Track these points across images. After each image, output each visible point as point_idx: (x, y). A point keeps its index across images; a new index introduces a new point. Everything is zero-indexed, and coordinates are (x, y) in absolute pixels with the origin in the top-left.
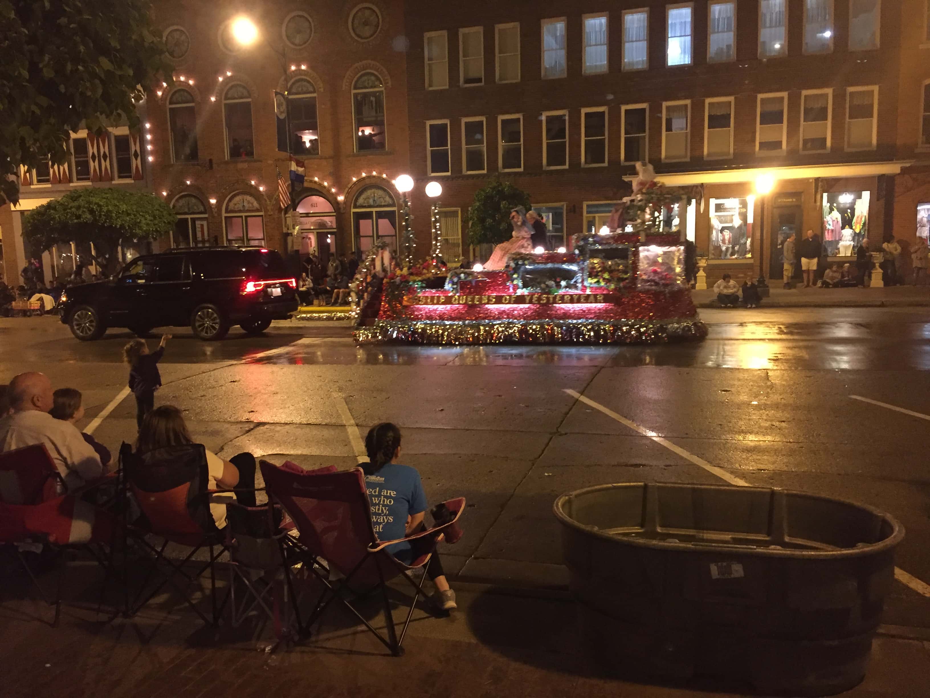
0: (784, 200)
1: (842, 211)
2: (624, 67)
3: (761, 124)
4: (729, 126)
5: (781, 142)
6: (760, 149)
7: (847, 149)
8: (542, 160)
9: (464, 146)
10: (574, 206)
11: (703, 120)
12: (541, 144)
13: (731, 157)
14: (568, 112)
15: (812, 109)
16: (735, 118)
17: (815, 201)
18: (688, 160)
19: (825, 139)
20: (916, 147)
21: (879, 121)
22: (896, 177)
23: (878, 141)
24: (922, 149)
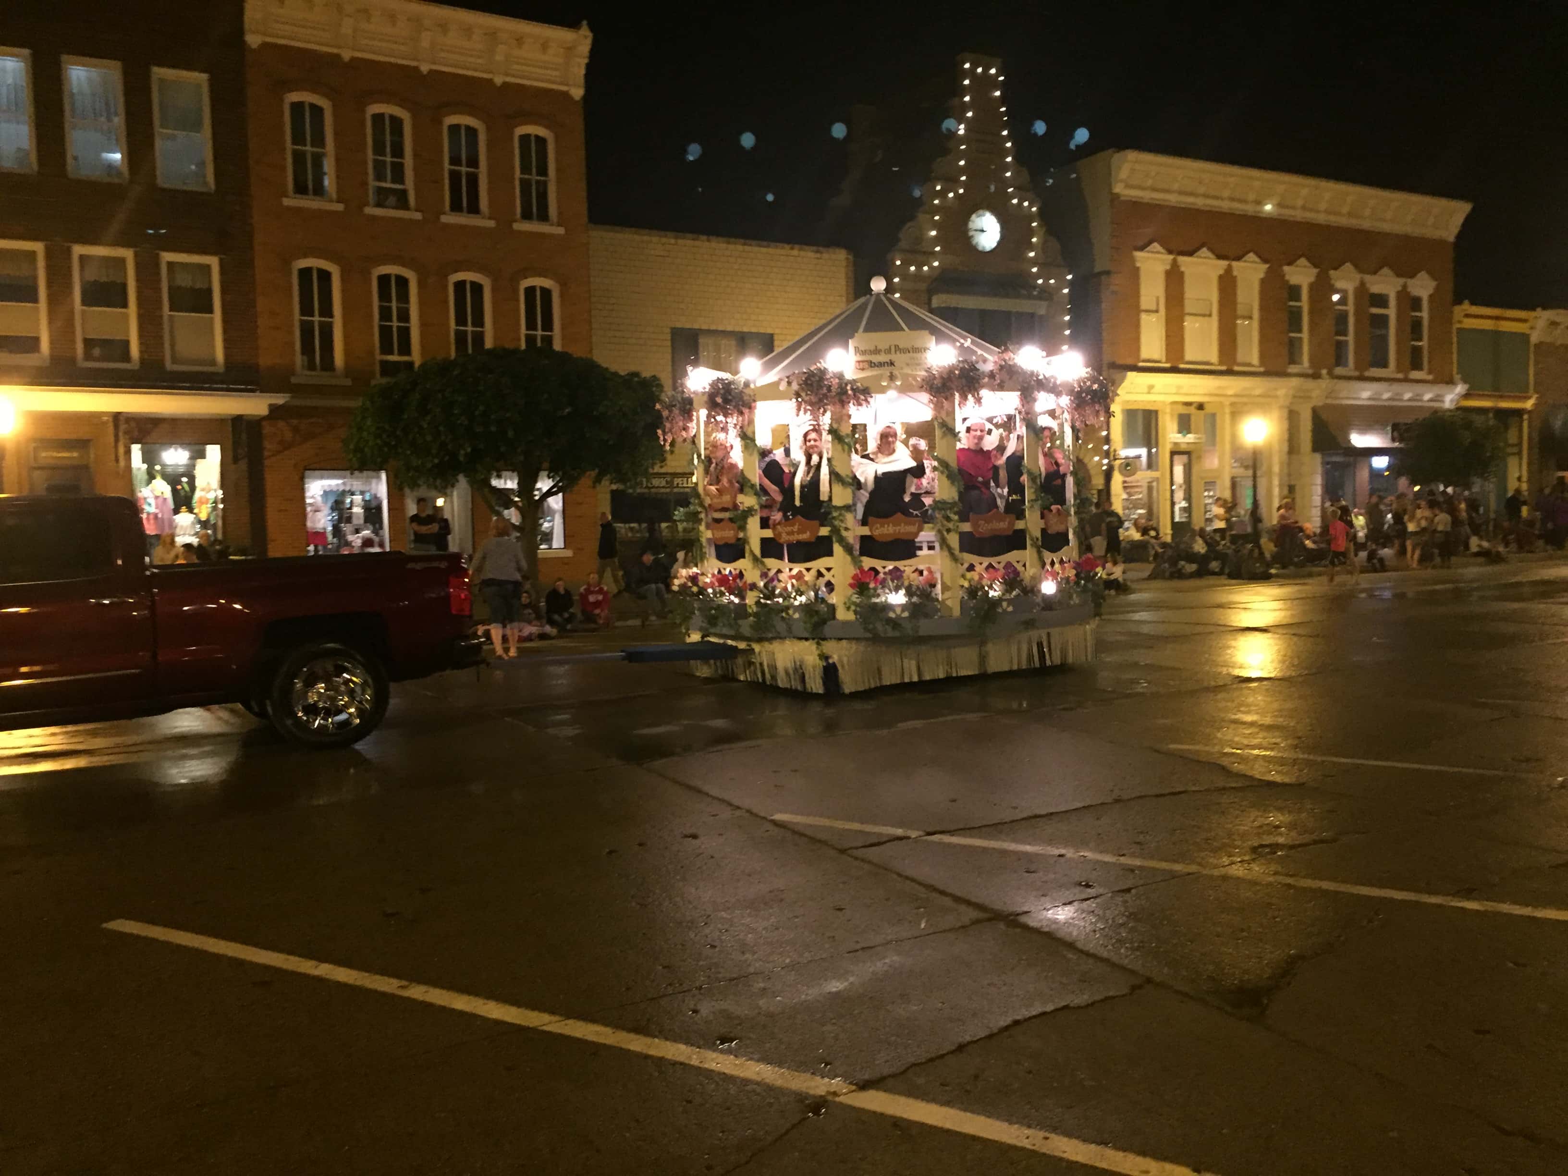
0: (55, 454)
5: (37, 340)
7: (170, 367)
15: (96, 283)
17: (117, 460)
19: (126, 343)
20: (293, 374)
21: (226, 321)
22: (264, 423)
23: (227, 356)
24: (302, 376)
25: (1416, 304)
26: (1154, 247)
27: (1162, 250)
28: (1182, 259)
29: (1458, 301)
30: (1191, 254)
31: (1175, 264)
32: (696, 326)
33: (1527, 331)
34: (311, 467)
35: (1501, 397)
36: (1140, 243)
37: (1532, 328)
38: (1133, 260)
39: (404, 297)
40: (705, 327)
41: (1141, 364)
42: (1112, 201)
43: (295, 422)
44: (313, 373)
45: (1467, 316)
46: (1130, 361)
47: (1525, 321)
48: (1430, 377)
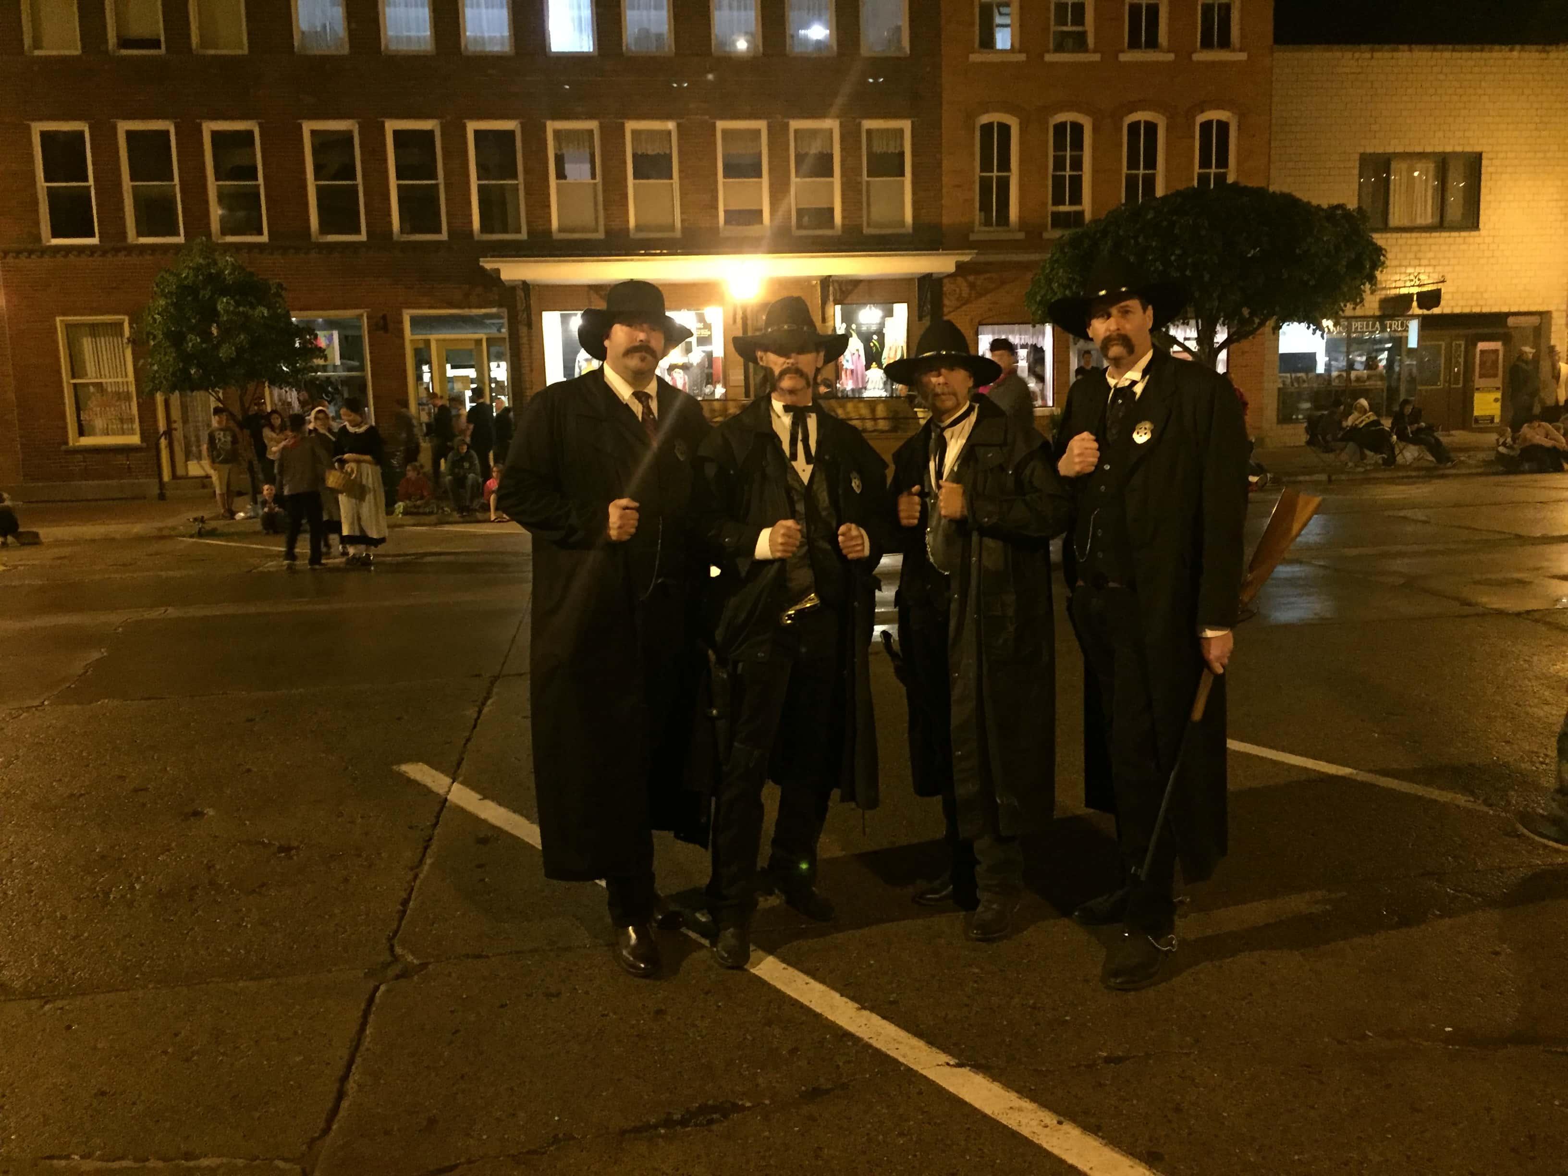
1: (866, 338)
2: (466, 46)
3: (725, 177)
4: (671, 178)
5: (760, 212)
6: (727, 222)
7: (866, 231)
8: (307, 220)
9: (127, 184)
10: (384, 317)
11: (624, 162)
12: (304, 187)
13: (678, 234)
14: (357, 126)
15: (806, 154)
16: (680, 163)
17: (824, 317)
18: (601, 235)
19: (831, 210)
20: (973, 232)
21: (914, 184)
22: (945, 281)
23: (915, 217)
24: (981, 233)
32: (1388, 150)
34: (984, 322)
39: (1078, 145)
40: (1399, 149)
43: (971, 278)
44: (991, 229)
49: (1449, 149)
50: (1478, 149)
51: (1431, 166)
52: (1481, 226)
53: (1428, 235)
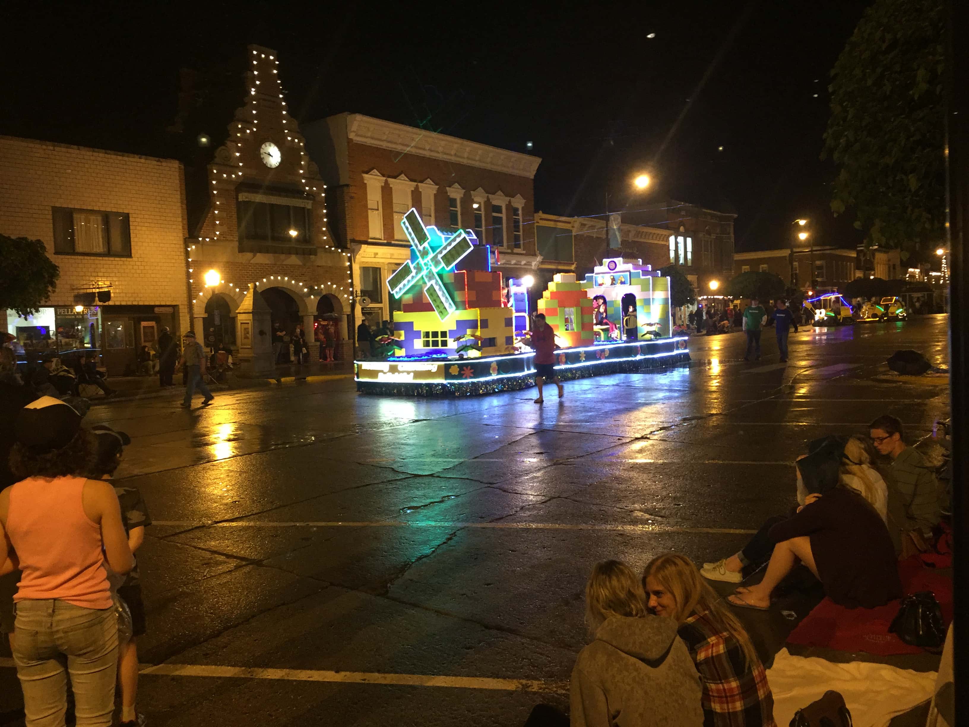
25: (515, 211)
26: (374, 172)
27: (379, 174)
28: (390, 180)
29: (536, 211)
30: (395, 177)
31: (386, 182)
32: (71, 206)
33: (571, 229)
35: (560, 263)
36: (366, 170)
37: (573, 227)
38: (362, 179)
40: (77, 207)
41: (370, 240)
42: (348, 143)
45: (541, 219)
46: (363, 238)
47: (569, 223)
48: (524, 252)
49: (109, 210)
50: (126, 211)
51: (100, 218)
52: (133, 255)
53: (101, 258)
